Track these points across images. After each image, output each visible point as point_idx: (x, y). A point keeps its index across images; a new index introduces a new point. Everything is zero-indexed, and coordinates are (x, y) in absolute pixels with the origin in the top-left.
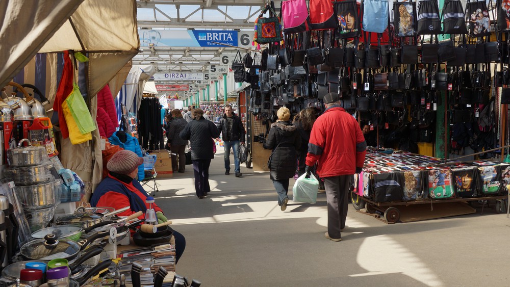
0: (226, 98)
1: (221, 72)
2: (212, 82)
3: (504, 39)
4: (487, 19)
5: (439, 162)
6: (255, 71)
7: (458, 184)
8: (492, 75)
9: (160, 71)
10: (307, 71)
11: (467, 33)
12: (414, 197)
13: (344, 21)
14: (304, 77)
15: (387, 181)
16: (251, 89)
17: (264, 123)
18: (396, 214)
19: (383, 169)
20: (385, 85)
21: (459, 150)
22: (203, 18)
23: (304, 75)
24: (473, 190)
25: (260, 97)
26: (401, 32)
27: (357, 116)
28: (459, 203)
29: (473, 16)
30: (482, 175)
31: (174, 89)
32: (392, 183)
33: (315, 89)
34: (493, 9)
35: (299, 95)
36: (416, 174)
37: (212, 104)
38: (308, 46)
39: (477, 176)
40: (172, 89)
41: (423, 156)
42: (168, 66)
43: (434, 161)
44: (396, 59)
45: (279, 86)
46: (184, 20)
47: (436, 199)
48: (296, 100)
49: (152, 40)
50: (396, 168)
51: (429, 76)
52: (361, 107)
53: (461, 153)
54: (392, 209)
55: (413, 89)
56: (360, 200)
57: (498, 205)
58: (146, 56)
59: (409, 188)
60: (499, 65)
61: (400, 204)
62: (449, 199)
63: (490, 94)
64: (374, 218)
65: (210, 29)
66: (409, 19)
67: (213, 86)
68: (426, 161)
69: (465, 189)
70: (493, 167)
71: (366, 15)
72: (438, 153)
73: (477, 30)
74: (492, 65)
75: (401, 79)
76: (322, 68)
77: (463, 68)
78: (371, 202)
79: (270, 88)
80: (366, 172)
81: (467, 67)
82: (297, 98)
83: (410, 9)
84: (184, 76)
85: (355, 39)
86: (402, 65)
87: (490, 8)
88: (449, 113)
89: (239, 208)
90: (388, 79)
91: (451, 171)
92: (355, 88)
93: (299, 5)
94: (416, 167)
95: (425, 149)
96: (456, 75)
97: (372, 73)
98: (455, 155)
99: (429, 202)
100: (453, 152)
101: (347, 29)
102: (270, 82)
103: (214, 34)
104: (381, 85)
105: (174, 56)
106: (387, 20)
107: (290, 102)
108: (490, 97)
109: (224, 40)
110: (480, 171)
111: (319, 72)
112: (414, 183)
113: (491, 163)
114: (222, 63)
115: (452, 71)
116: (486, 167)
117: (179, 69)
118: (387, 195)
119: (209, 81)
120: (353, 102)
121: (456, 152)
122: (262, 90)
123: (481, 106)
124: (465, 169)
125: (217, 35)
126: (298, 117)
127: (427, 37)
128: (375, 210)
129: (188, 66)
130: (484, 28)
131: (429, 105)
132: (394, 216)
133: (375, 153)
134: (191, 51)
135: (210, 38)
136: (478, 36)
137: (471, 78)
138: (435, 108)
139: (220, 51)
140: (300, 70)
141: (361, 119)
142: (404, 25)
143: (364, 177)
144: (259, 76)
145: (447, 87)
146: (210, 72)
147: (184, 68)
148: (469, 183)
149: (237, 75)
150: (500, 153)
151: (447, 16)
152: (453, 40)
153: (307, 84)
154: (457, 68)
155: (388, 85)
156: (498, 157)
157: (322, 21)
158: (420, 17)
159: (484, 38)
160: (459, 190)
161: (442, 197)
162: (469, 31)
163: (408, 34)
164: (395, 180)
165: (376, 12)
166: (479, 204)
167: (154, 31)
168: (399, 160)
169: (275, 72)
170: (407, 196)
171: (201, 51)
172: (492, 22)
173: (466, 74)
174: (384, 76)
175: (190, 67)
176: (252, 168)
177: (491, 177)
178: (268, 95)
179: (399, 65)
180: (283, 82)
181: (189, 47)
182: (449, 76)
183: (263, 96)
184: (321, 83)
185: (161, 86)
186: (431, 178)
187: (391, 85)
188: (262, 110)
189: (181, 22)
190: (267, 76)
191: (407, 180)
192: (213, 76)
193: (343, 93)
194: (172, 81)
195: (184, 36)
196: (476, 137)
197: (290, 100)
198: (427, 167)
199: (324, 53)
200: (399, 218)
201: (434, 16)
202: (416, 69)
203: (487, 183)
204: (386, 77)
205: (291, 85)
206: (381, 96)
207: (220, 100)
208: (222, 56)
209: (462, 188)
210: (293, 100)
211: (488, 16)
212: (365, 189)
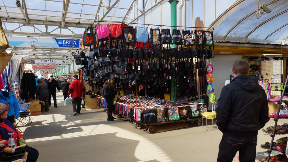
0: (74, 73)
1: (71, 60)
2: (67, 65)
3: (198, 48)
4: (191, 39)
5: (173, 103)
6: (86, 60)
7: (181, 114)
8: (194, 63)
9: (38, 59)
10: (110, 60)
11: (183, 44)
12: (162, 120)
13: (127, 36)
14: (109, 63)
15: (149, 113)
16: (84, 68)
17: (91, 85)
18: (154, 129)
19: (147, 107)
20: (147, 67)
21: (181, 97)
22: (61, 33)
23: (109, 62)
24: (188, 116)
25: (89, 72)
26: (154, 43)
27: (135, 82)
28: (182, 122)
29: (185, 37)
30: (191, 109)
31: (47, 68)
32: (152, 114)
33: (115, 69)
34: (193, 34)
35: (107, 71)
36: (162, 109)
37: (66, 76)
38: (111, 48)
39: (189, 109)
40: (46, 68)
41: (166, 100)
42: (43, 56)
43: (171, 103)
44: (152, 55)
45: (98, 67)
46: (49, 33)
47: (172, 121)
48: (106, 74)
49: (33, 43)
50: (153, 106)
51: (167, 63)
52: (137, 78)
53: (182, 99)
54: (152, 127)
55: (161, 69)
56: (137, 123)
57: (198, 122)
58: (30, 51)
59: (159, 116)
60: (197, 59)
61: (156, 124)
62: (177, 120)
63: (194, 72)
64: (144, 131)
65: (65, 39)
66: (157, 37)
67: (67, 67)
68: (167, 102)
69: (184, 116)
70: (196, 105)
71: (138, 34)
72: (172, 99)
73: (187, 43)
74: (194, 59)
75: (155, 64)
76: (117, 59)
77: (182, 60)
78: (142, 124)
79: (93, 68)
80: (140, 109)
81: (184, 59)
82: (107, 73)
83: (158, 32)
84: (52, 62)
85: (133, 45)
86: (155, 58)
87: (192, 34)
88: (176, 80)
89: (76, 129)
90: (149, 64)
91: (178, 108)
92: (133, 68)
93: (105, 27)
94: (163, 106)
95: (167, 97)
96: (179, 63)
97: (141, 62)
98: (180, 100)
99: (169, 122)
100: (179, 98)
101: (129, 40)
102: (93, 65)
103: (67, 41)
104: (145, 67)
105: (46, 51)
106: (148, 37)
107: (103, 75)
108: (194, 73)
109: (72, 44)
110: (190, 107)
111: (116, 61)
112: (162, 113)
113: (195, 103)
114: (71, 55)
115: (177, 61)
116: (193, 105)
117: (49, 58)
118: (149, 120)
119: (65, 64)
120: (133, 75)
121: (180, 98)
122: (90, 69)
123: (190, 77)
124: (184, 106)
125: (68, 41)
126: (107, 82)
127: (166, 46)
128: (144, 127)
129: (54, 57)
130: (190, 43)
131: (167, 77)
132: (153, 130)
133: (144, 99)
134: (55, 49)
135: (64, 43)
136: (187, 46)
137: (185, 65)
138: (170, 78)
139: (71, 49)
140: (107, 59)
141: (137, 83)
142: (155, 40)
143: (138, 111)
144: (88, 62)
145: (175, 68)
146: (65, 59)
147: (51, 57)
148: (186, 113)
149: (77, 61)
150: (199, 98)
151: (174, 36)
152: (177, 48)
153: (111, 66)
154: (179, 60)
155: (149, 67)
156: (198, 100)
157: (117, 36)
158: (163, 36)
159: (190, 47)
160: (182, 116)
161: (174, 120)
162: (184, 43)
163: (157, 44)
164: (153, 112)
165: (142, 33)
166: (191, 122)
167: (34, 38)
168: (155, 102)
169: (96, 60)
170: (159, 120)
171: (60, 49)
172: (193, 40)
173: (183, 62)
174: (147, 63)
175: (55, 57)
176: (85, 108)
177: (195, 109)
178: (93, 71)
179: (153, 58)
180: (99, 65)
181: (54, 47)
182: (176, 63)
183: (90, 72)
184: (118, 66)
185: (39, 66)
186: (169, 111)
187: (150, 67)
188: (90, 79)
189: (48, 34)
190: (92, 62)
191: (158, 112)
192: (67, 62)
193: (128, 71)
194: (45, 64)
195: (50, 42)
196: (188, 91)
197: (103, 74)
198: (168, 105)
199: (118, 51)
200: (155, 131)
201: (169, 36)
202: (161, 60)
203: (193, 113)
204: (148, 64)
205: (104, 67)
206: (146, 72)
207: (71, 74)
208: (71, 52)
209: (183, 115)
210: (105, 74)
211: (191, 37)
212: (139, 118)
